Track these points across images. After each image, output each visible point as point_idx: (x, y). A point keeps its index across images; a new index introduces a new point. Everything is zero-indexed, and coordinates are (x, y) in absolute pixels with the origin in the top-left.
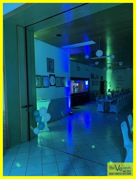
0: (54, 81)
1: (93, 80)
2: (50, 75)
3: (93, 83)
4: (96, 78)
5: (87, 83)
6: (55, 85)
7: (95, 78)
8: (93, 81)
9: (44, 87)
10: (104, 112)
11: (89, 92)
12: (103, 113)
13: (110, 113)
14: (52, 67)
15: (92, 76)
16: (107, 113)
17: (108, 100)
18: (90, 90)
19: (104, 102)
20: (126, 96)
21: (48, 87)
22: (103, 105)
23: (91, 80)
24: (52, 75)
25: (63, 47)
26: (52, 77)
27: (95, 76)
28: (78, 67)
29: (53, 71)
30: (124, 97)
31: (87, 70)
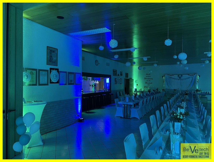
0: (56, 76)
1: (116, 77)
2: (51, 69)
3: (116, 81)
4: (120, 75)
5: (108, 81)
6: (57, 82)
7: (118, 75)
8: (115, 79)
9: (40, 85)
10: (124, 118)
11: (110, 92)
12: (122, 119)
13: (131, 119)
14: (54, 59)
15: (115, 72)
16: (127, 118)
17: (129, 102)
18: (112, 89)
19: (124, 105)
20: (152, 97)
21: (47, 84)
22: (123, 109)
23: (113, 77)
24: (53, 69)
25: (71, 34)
26: (54, 72)
27: (118, 73)
28: (96, 61)
29: (55, 63)
30: (149, 98)
31: (108, 65)
